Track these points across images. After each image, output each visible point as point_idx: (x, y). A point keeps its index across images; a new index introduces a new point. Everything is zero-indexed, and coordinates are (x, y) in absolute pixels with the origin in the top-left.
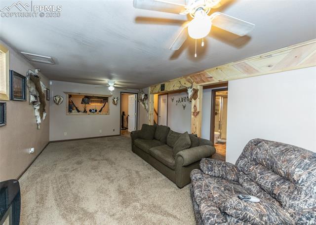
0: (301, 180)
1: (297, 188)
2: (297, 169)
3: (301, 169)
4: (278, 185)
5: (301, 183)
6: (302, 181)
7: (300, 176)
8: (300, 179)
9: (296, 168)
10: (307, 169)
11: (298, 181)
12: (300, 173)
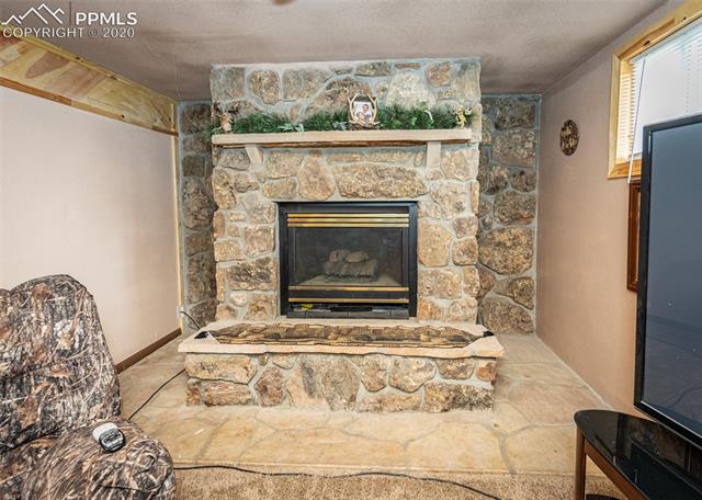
0: (77, 340)
1: (78, 361)
2: (58, 325)
3: (65, 320)
4: (18, 403)
5: (80, 346)
6: (81, 341)
7: (72, 333)
8: (74, 341)
9: (53, 326)
10: (75, 312)
11: (72, 346)
12: (68, 328)
